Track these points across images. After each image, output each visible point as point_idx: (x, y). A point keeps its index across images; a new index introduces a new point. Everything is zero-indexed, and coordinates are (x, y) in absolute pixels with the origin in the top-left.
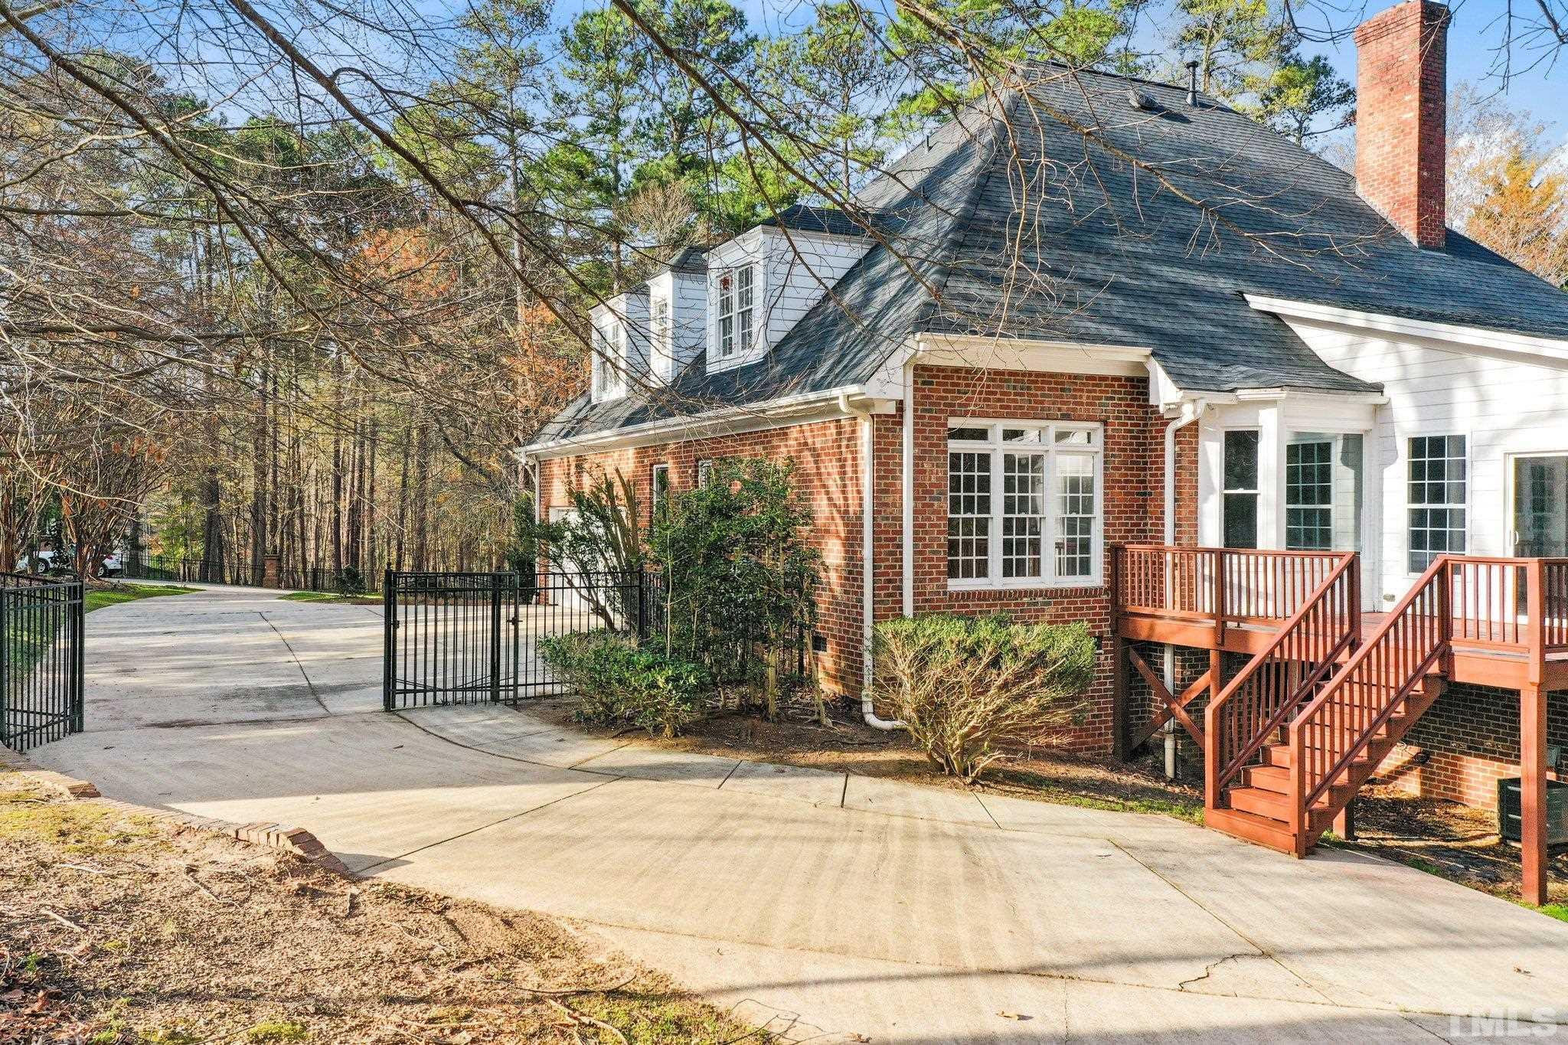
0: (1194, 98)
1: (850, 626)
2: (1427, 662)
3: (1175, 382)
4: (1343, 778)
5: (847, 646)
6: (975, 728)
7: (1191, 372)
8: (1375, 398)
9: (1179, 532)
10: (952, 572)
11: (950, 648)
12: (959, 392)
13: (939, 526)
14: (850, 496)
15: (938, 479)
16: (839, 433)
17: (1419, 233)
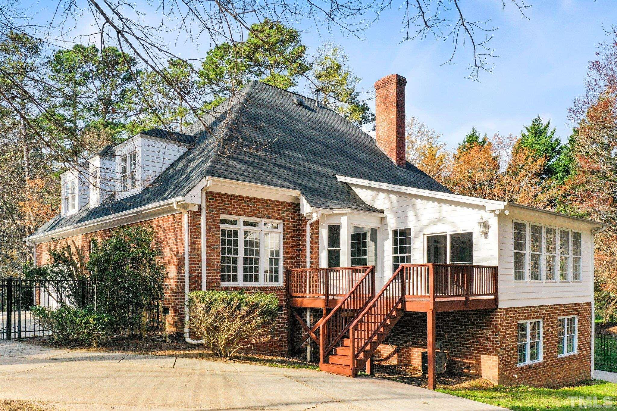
0: (318, 104)
1: (179, 302)
2: (397, 304)
3: (310, 204)
4: (368, 347)
5: (178, 311)
6: (231, 335)
7: (316, 201)
8: (381, 215)
9: (312, 264)
10: (223, 279)
11: (220, 301)
12: (225, 204)
13: (217, 259)
14: (179, 246)
15: (216, 239)
16: (174, 220)
17: (397, 161)
